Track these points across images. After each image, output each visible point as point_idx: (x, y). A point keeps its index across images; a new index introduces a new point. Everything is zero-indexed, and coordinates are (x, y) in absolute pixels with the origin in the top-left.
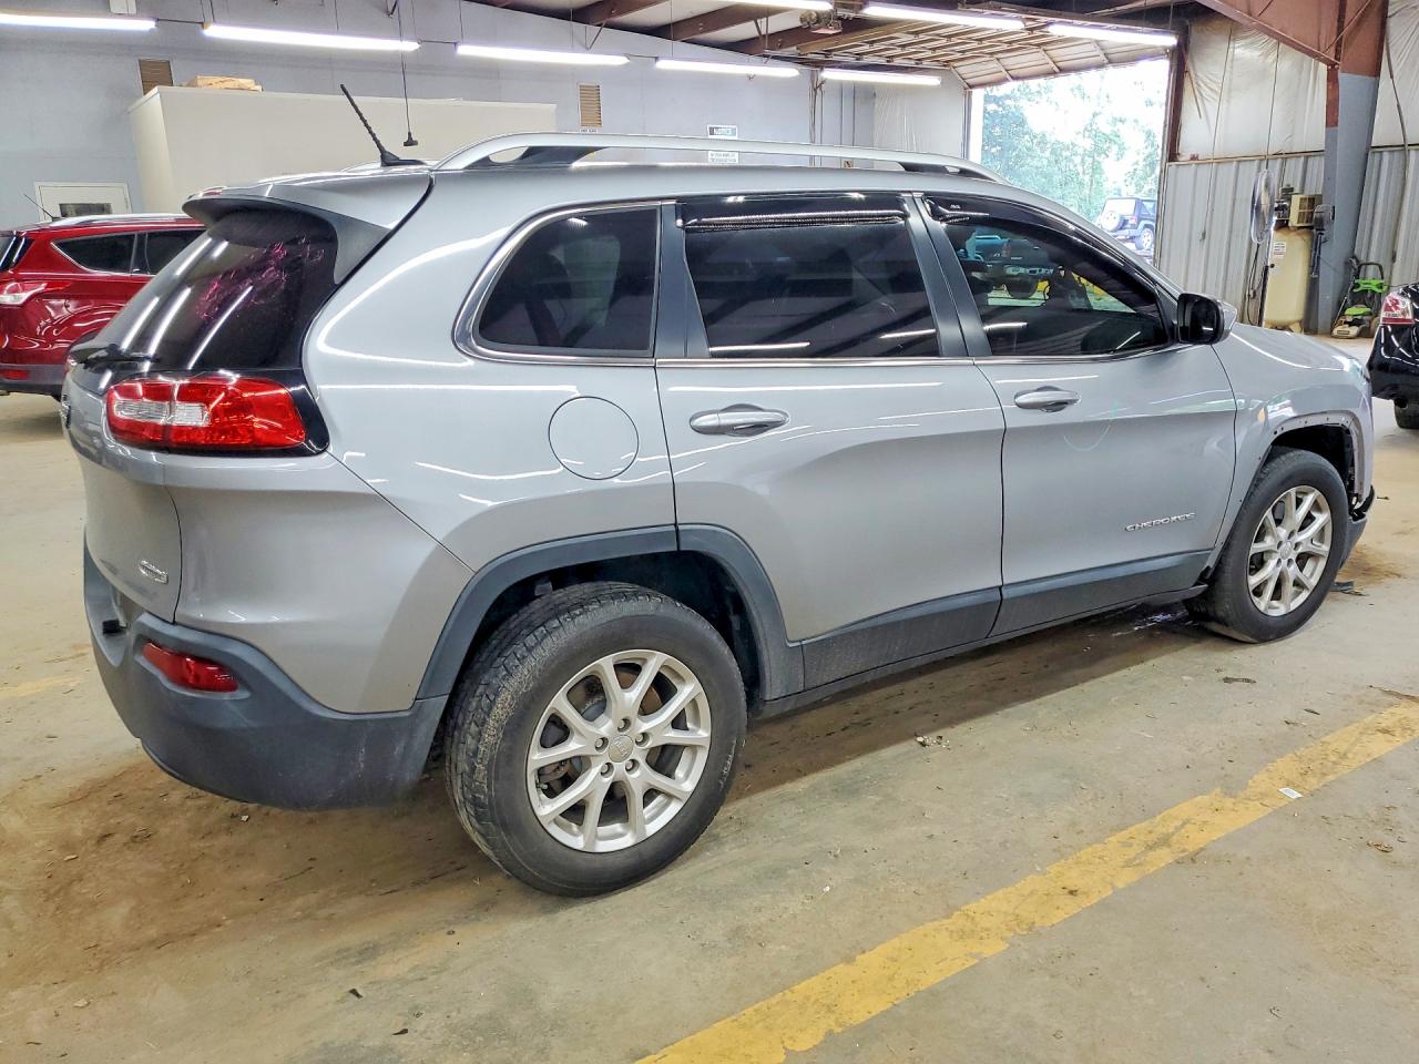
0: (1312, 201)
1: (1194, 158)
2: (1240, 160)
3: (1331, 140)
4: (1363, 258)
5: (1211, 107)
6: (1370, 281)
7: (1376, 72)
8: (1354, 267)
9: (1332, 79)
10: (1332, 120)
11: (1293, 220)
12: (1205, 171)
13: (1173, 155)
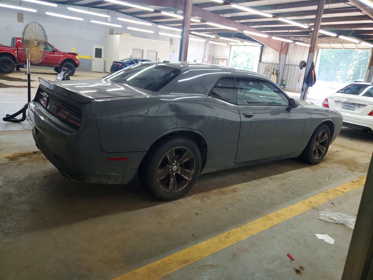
0: (277, 71)
1: (263, 62)
2: (269, 64)
3: (280, 62)
4: (283, 80)
5: (266, 55)
6: (284, 83)
7: (287, 55)
8: (282, 81)
9: (280, 55)
10: (280, 60)
11: (275, 73)
12: (264, 64)
13: (260, 61)
